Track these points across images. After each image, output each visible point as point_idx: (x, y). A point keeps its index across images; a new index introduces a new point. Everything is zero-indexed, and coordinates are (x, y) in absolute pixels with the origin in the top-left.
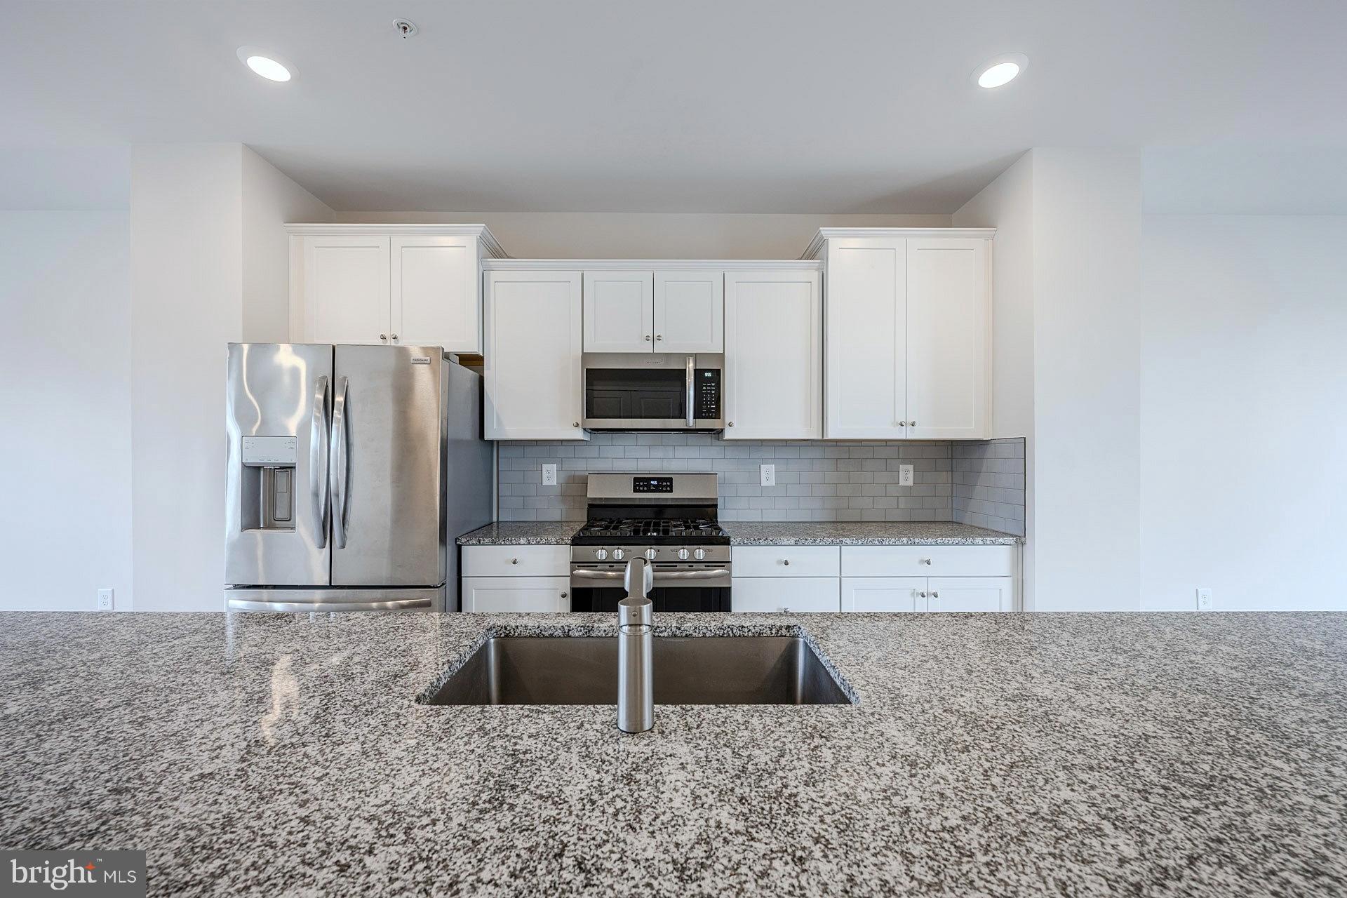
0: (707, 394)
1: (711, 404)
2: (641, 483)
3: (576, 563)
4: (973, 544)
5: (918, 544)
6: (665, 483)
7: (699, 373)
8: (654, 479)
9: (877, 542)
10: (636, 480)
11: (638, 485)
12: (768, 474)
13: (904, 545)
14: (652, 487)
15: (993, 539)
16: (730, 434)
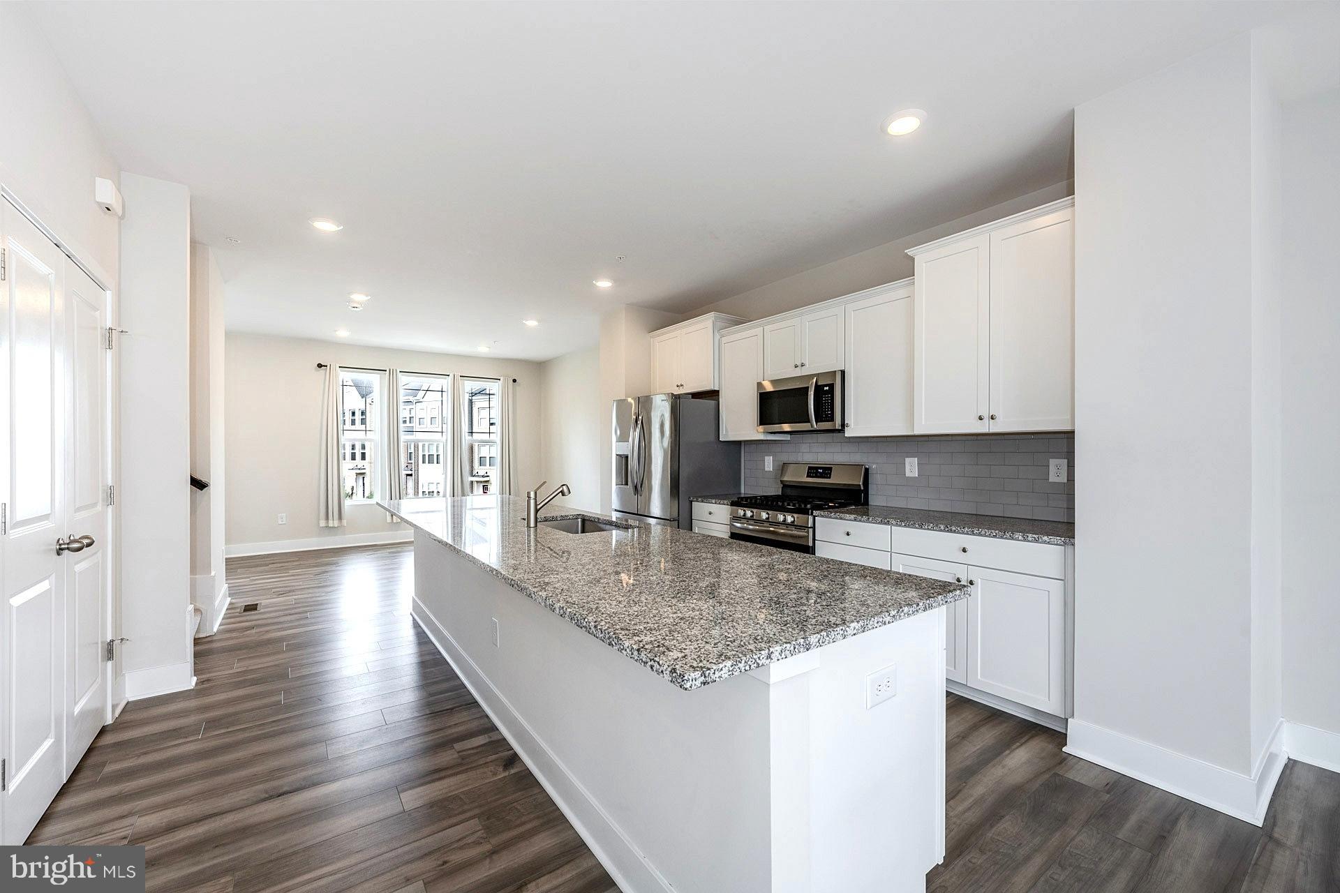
0: (825, 403)
1: (828, 411)
2: (813, 471)
3: (735, 518)
4: (1013, 539)
5: (955, 532)
6: (826, 471)
7: (818, 389)
8: (820, 468)
9: (917, 526)
10: (810, 468)
11: (811, 473)
12: (912, 467)
13: (941, 531)
14: (819, 474)
15: (1036, 536)
16: (849, 433)
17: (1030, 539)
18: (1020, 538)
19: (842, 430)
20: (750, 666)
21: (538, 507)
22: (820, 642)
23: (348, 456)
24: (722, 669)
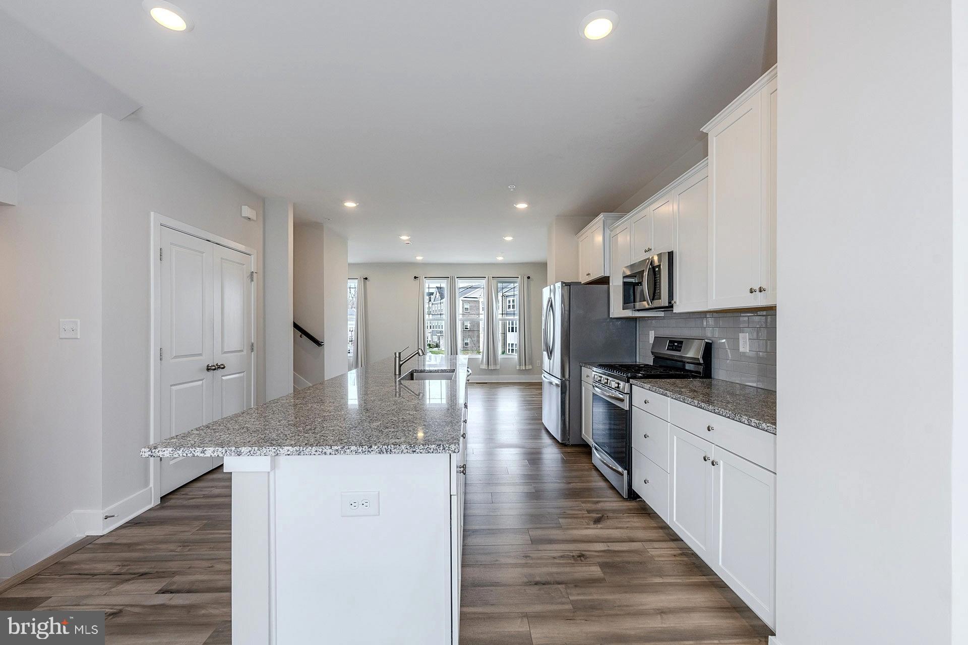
1: (658, 289)
4: (741, 422)
5: (704, 408)
6: (679, 345)
7: (653, 270)
8: (676, 342)
10: (670, 342)
11: (670, 345)
12: (744, 342)
13: (696, 406)
14: (674, 348)
16: (676, 310)
17: (753, 424)
18: (746, 422)
19: (671, 306)
20: (187, 454)
21: (401, 363)
22: (252, 452)
23: (429, 327)
24: (164, 451)
